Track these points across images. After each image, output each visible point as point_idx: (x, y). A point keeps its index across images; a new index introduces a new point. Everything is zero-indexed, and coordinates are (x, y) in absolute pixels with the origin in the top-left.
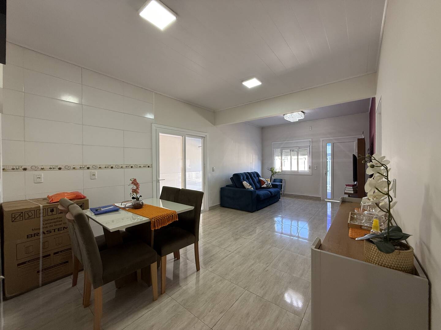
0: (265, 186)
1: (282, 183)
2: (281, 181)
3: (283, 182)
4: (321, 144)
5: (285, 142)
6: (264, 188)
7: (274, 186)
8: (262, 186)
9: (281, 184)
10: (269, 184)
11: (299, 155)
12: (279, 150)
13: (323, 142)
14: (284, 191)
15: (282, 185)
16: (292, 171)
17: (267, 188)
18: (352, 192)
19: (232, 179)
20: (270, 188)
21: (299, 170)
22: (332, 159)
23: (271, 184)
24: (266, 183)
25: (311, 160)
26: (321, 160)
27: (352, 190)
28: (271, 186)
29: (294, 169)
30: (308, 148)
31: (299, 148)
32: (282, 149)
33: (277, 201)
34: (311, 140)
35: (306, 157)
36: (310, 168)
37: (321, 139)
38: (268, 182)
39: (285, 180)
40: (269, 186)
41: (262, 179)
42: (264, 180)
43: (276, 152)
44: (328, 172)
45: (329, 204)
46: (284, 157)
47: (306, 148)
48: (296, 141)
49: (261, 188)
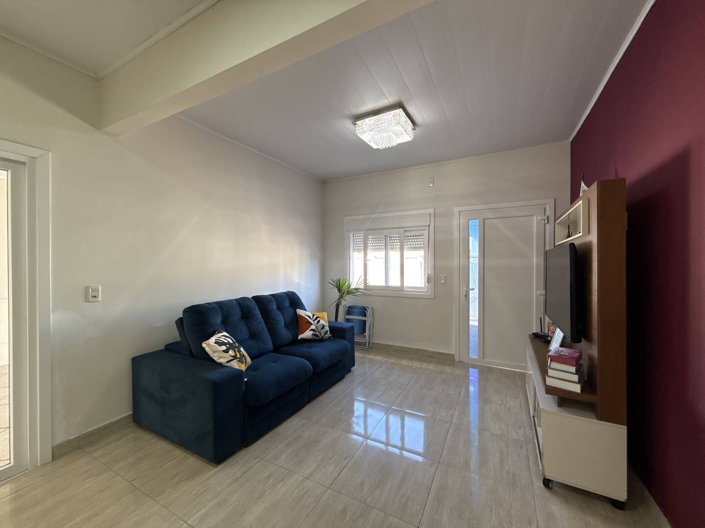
0: (308, 334)
1: (365, 315)
2: (363, 311)
3: (368, 314)
4: (455, 222)
5: (374, 216)
6: (304, 341)
7: (337, 332)
9: (363, 318)
10: (323, 327)
11: (405, 250)
12: (360, 236)
13: (461, 216)
14: (369, 336)
15: (365, 322)
16: (387, 288)
17: (316, 340)
18: (577, 388)
19: (180, 322)
20: (322, 340)
21: (407, 284)
22: (482, 258)
23: (330, 327)
24: (313, 327)
25: (431, 262)
26: (456, 262)
27: (576, 378)
28: (326, 333)
29: (395, 282)
30: (426, 233)
31: (405, 231)
32: (369, 232)
33: (349, 371)
34: (431, 211)
35: (421, 253)
36: (429, 280)
37: (456, 210)
38: (319, 322)
39: (373, 309)
40: (323, 335)
41: (303, 315)
42: (310, 317)
43: (355, 239)
44: (470, 291)
45: (473, 374)
46: (371, 254)
47: (422, 232)
48: (400, 214)
49: (296, 342)
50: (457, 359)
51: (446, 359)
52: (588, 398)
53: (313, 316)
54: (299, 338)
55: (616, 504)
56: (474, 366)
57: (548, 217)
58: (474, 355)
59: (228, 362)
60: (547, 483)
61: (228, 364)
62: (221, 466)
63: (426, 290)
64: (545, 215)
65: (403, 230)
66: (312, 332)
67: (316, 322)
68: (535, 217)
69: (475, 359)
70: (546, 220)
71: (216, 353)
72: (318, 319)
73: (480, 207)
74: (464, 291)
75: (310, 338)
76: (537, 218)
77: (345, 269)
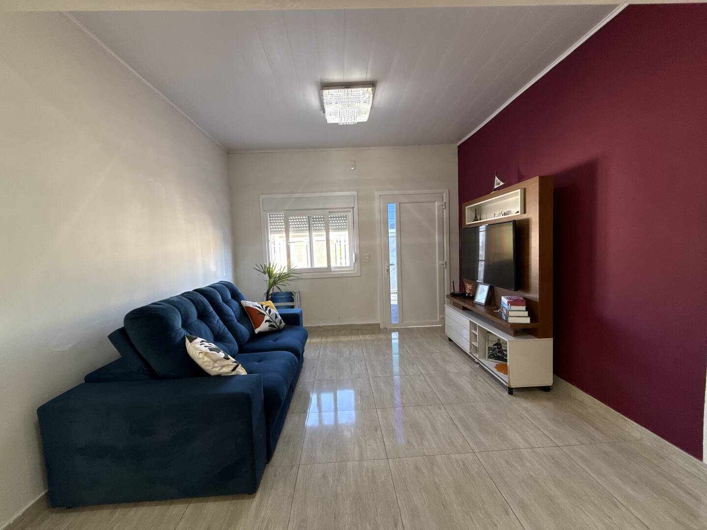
0: (264, 326)
1: (292, 300)
2: (290, 296)
3: (296, 297)
4: (376, 205)
5: (296, 195)
6: (263, 334)
7: (289, 319)
8: (257, 331)
9: (290, 304)
10: (276, 317)
11: (330, 231)
13: (381, 199)
16: (313, 270)
17: (274, 331)
18: (527, 320)
19: (119, 337)
20: (279, 330)
21: (333, 264)
22: (399, 237)
23: (281, 315)
24: (267, 318)
25: (356, 242)
26: (378, 241)
27: (526, 313)
28: (281, 323)
29: (320, 263)
30: (350, 214)
31: (330, 212)
32: (290, 212)
34: (355, 193)
35: (346, 233)
37: (377, 194)
38: (270, 311)
39: (299, 292)
40: (278, 324)
41: (251, 306)
42: (259, 307)
44: (390, 266)
45: (395, 336)
46: (294, 236)
47: (344, 214)
48: (324, 194)
49: (255, 337)
50: (382, 327)
51: (373, 329)
53: (262, 306)
55: (546, 389)
56: (396, 330)
57: (445, 203)
58: (395, 321)
60: (511, 391)
63: (353, 269)
64: (443, 201)
65: (328, 210)
66: (267, 323)
67: (267, 311)
68: (436, 203)
69: (397, 324)
70: (444, 206)
72: (269, 308)
73: (396, 192)
74: (386, 267)
75: (268, 330)
76: (438, 203)
77: (263, 251)
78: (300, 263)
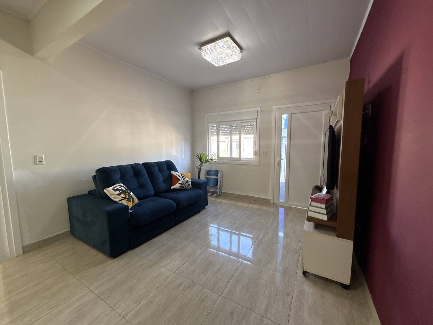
0: (177, 186)
1: (217, 176)
2: (216, 173)
3: (219, 175)
4: (273, 116)
5: (223, 113)
6: (175, 190)
7: (195, 184)
9: (216, 177)
10: (187, 182)
11: (242, 134)
12: (215, 126)
13: (277, 112)
14: (220, 188)
15: (217, 179)
16: (232, 159)
17: (182, 189)
18: (325, 218)
19: (94, 177)
20: (186, 190)
21: (242, 156)
22: (289, 138)
23: (191, 181)
24: (181, 182)
25: (258, 142)
26: (273, 141)
27: (325, 211)
28: (189, 185)
29: (235, 155)
30: (255, 123)
31: (242, 122)
32: (220, 123)
33: (204, 208)
34: (258, 109)
35: (252, 136)
36: (256, 153)
37: (274, 107)
38: (185, 178)
39: (222, 172)
40: (186, 186)
41: (175, 174)
42: (179, 176)
43: (211, 128)
44: (281, 160)
45: (282, 210)
46: (221, 137)
47: (252, 123)
48: (239, 111)
49: (170, 190)
50: (272, 202)
51: (266, 202)
52: (331, 223)
53: (182, 175)
54: (171, 188)
55: (344, 286)
56: (282, 207)
57: (332, 111)
58: (282, 200)
59: (120, 201)
60: (305, 273)
61: (120, 202)
62: (115, 259)
63: (254, 160)
64: (330, 110)
65: (240, 122)
66: (180, 185)
67: (183, 179)
68: (324, 111)
69: (283, 202)
70: (331, 114)
71: (113, 195)
72: (184, 177)
73: (289, 106)
74: (277, 160)
75: (179, 188)
76: (325, 112)
77: (205, 147)
78: (224, 154)
